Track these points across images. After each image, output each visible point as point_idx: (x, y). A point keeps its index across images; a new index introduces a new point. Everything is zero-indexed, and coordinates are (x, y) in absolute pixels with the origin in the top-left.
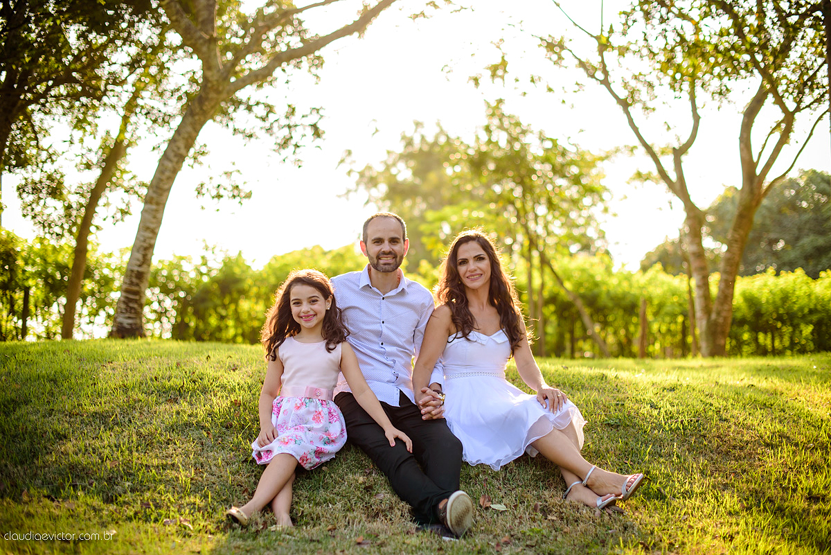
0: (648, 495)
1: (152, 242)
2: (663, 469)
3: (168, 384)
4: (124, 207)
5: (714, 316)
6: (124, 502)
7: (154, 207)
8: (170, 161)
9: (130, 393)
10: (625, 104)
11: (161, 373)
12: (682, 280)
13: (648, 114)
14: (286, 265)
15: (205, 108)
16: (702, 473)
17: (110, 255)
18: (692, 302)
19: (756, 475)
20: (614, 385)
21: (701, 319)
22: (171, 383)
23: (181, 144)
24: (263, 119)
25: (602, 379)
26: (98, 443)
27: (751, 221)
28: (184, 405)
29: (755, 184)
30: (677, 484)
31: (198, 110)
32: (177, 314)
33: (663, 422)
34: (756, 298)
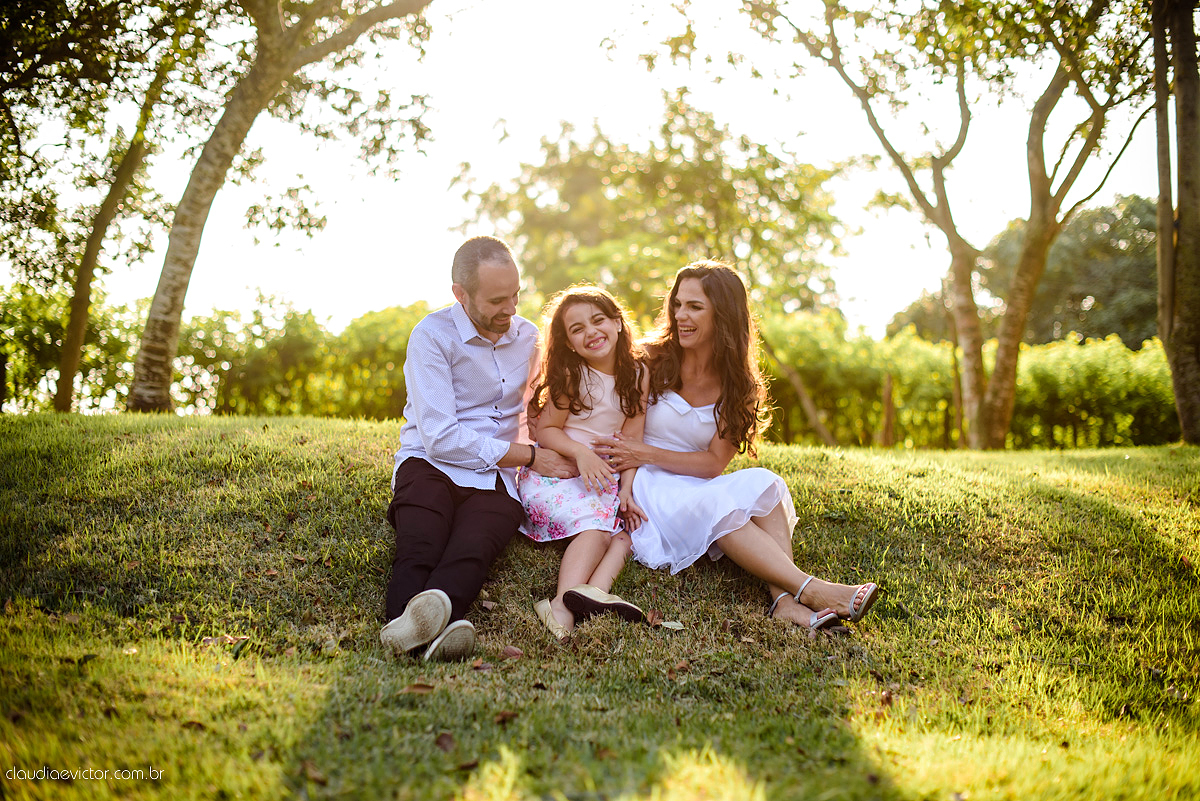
0: (883, 612)
1: (185, 279)
2: (905, 578)
3: (209, 461)
4: (142, 240)
5: (988, 397)
6: (148, 616)
7: (187, 229)
8: (211, 163)
9: (155, 472)
10: (864, 95)
11: (198, 447)
12: (944, 349)
13: (897, 110)
14: (376, 325)
15: (260, 88)
16: (961, 584)
17: (122, 310)
18: (958, 380)
19: (1037, 589)
20: (839, 468)
21: (970, 401)
22: (214, 459)
23: (227, 140)
24: (344, 112)
25: (821, 460)
26: (111, 539)
27: (1042, 262)
28: (232, 488)
29: (1050, 208)
30: (925, 599)
31: (250, 91)
32: (219, 394)
33: (907, 518)
34: (1051, 376)
